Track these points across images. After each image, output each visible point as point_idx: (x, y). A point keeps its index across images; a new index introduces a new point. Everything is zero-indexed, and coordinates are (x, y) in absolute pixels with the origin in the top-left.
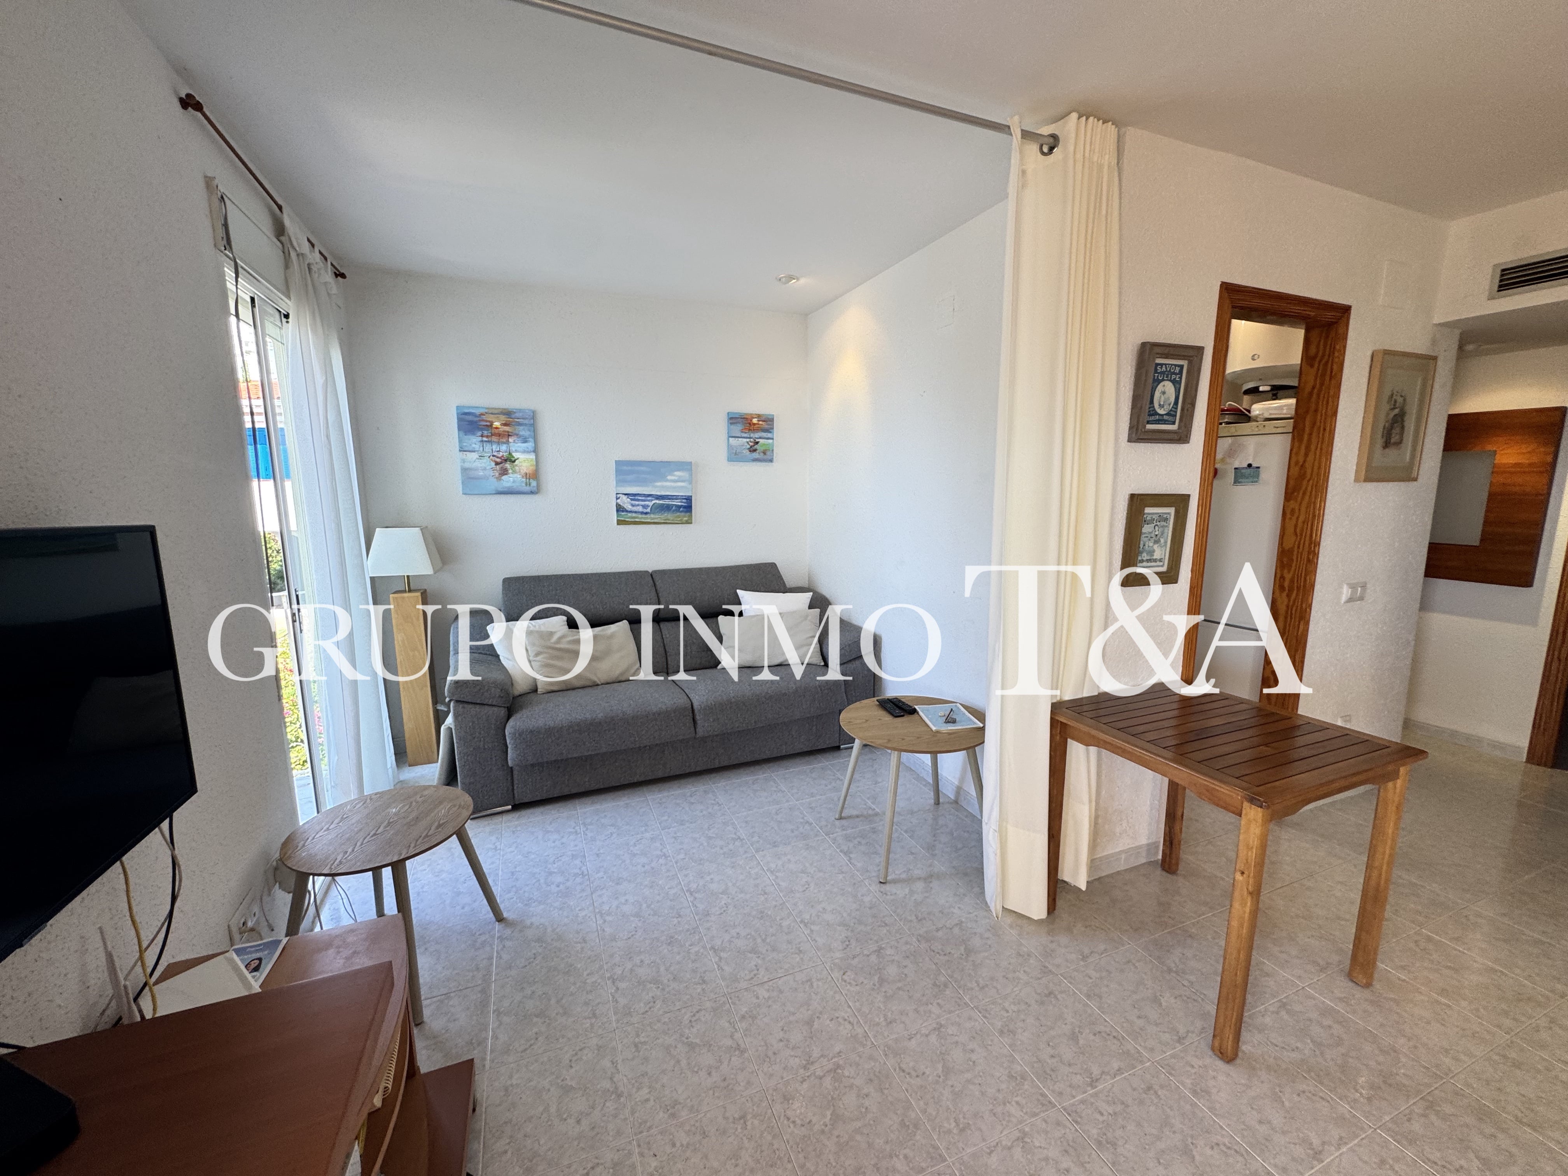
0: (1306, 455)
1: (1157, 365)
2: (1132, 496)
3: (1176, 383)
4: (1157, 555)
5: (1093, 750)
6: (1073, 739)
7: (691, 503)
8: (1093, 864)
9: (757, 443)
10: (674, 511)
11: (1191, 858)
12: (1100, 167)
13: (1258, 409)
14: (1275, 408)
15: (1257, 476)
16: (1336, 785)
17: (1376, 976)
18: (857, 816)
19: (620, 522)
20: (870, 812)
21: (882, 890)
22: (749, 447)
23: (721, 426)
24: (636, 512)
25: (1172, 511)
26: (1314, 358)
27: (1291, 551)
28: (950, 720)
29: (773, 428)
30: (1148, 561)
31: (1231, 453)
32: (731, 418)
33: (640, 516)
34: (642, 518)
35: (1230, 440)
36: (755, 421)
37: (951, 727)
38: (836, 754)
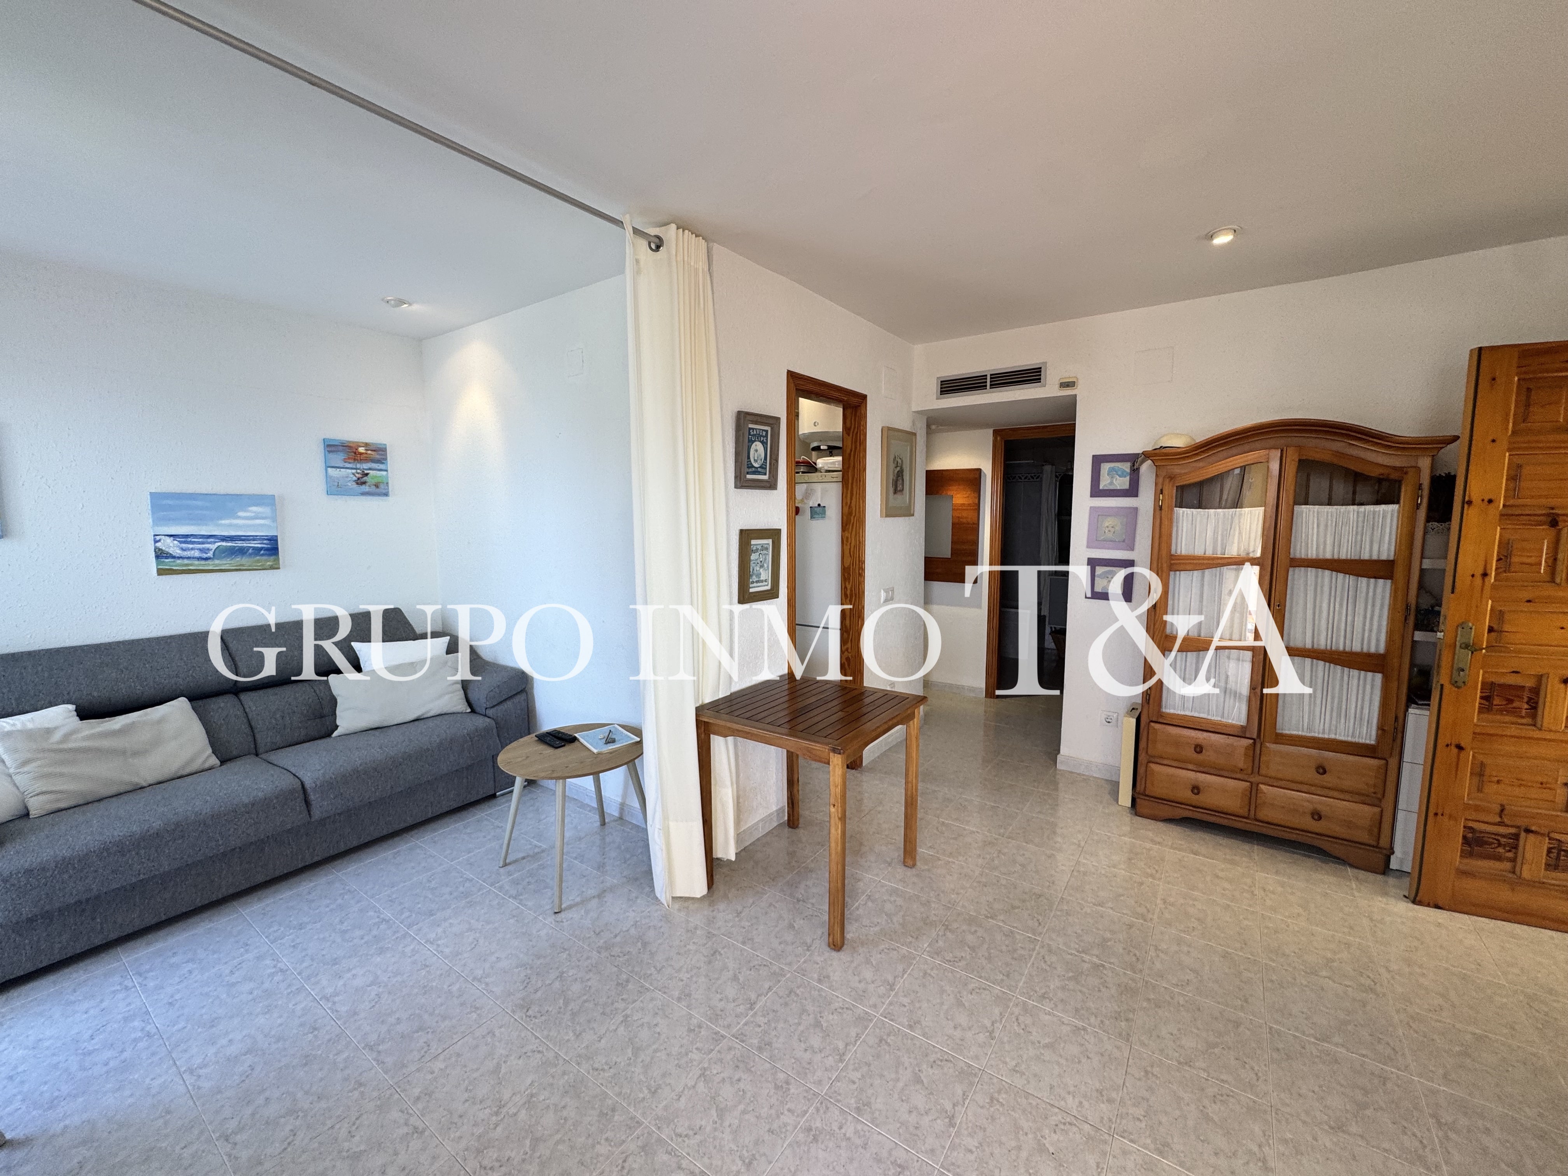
0: (851, 499)
1: (750, 429)
2: (741, 531)
3: (764, 444)
4: (763, 578)
5: (730, 739)
6: (714, 734)
7: (277, 544)
8: (739, 838)
9: (367, 474)
10: (250, 554)
11: (807, 813)
12: (696, 270)
13: (821, 463)
14: (832, 463)
15: (824, 512)
16: (881, 729)
17: (918, 857)
18: (523, 858)
19: (161, 572)
20: (536, 850)
21: (557, 919)
22: (355, 478)
23: (316, 457)
24: (189, 558)
25: (770, 541)
26: (850, 429)
27: (849, 568)
28: (610, 741)
29: (386, 459)
30: (757, 582)
31: (807, 495)
32: (329, 446)
33: (197, 562)
34: (200, 565)
35: (805, 485)
36: (361, 450)
37: (611, 747)
38: (494, 801)
